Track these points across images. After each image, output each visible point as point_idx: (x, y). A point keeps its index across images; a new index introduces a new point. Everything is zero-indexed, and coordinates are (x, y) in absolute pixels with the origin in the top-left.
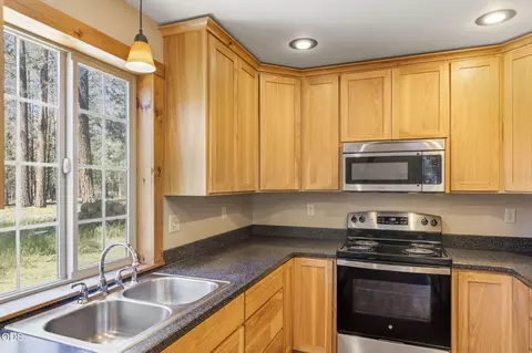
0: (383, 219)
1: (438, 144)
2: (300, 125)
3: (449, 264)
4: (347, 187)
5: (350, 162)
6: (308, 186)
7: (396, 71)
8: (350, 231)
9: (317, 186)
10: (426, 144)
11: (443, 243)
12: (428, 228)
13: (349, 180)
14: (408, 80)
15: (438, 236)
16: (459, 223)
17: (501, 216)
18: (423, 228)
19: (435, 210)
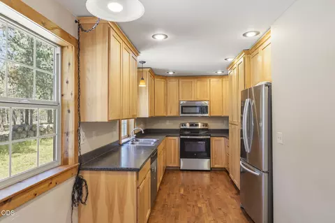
0: (191, 125)
1: (206, 102)
2: (166, 95)
3: (210, 135)
4: (181, 115)
5: (182, 107)
6: (169, 115)
7: (196, 80)
8: (181, 129)
9: (172, 115)
10: (203, 102)
11: (208, 131)
12: (204, 127)
13: (182, 113)
14: (199, 83)
15: (207, 129)
16: (213, 126)
17: (223, 122)
18: (202, 127)
19: (206, 122)
